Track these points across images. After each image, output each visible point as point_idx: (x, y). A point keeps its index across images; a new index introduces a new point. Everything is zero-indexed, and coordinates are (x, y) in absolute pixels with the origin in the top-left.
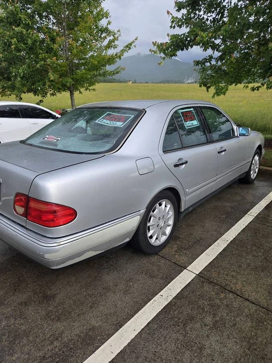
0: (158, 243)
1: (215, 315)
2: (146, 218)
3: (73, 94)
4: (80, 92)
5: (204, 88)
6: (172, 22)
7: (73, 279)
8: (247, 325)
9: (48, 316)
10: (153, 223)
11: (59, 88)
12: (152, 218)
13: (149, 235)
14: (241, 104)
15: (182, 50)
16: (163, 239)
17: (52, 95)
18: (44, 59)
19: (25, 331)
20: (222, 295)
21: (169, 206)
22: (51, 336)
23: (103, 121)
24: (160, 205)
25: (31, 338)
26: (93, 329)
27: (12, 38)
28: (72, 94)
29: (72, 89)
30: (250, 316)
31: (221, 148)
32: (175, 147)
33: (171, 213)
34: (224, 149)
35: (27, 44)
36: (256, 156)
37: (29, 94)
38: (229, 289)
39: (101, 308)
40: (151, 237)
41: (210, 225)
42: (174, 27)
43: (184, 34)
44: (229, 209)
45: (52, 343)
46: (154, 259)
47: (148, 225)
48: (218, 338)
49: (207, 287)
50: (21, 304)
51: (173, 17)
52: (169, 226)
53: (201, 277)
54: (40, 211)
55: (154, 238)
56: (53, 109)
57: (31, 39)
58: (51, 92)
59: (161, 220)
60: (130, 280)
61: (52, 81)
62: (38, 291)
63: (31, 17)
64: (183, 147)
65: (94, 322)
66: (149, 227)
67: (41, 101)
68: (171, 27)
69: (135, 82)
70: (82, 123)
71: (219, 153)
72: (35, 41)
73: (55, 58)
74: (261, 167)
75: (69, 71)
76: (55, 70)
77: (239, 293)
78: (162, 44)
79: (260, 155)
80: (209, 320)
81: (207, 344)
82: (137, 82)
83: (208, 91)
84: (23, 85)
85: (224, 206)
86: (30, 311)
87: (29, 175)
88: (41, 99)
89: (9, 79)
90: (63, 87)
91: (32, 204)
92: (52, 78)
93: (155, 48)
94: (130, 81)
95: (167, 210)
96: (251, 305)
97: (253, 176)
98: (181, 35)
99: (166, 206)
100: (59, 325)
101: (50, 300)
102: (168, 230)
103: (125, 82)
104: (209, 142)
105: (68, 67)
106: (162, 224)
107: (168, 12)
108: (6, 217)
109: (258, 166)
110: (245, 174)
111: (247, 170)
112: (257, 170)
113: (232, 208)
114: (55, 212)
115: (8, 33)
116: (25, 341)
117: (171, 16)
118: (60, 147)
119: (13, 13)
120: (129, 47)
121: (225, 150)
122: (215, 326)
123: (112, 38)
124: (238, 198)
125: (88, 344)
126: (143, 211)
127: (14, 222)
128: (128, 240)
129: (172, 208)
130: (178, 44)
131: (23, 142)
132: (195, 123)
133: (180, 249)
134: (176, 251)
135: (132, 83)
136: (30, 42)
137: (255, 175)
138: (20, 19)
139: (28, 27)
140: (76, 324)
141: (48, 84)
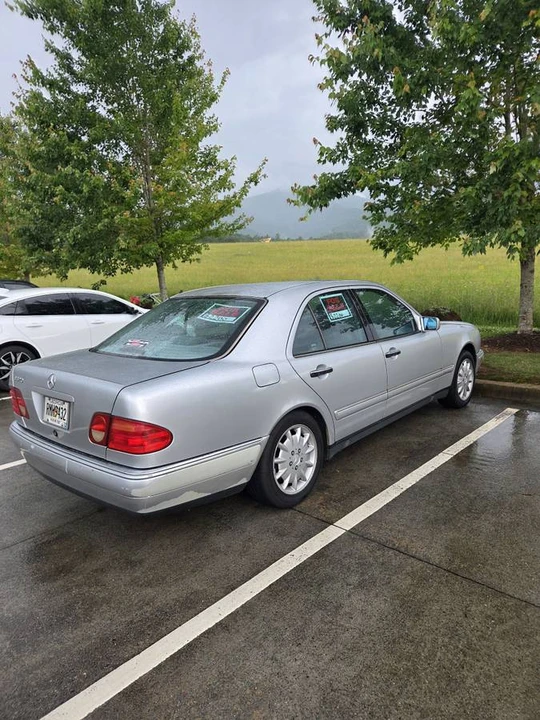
0: (292, 491)
1: (362, 574)
2: (270, 451)
3: (162, 269)
4: (174, 266)
5: (381, 252)
6: (321, 154)
7: (168, 542)
8: (403, 583)
9: (134, 582)
10: (283, 459)
11: (137, 261)
12: (281, 451)
13: (277, 477)
14: (475, 271)
15: (339, 197)
16: (302, 485)
17: (125, 271)
18: (111, 216)
19: (104, 598)
20: (379, 553)
21: (307, 435)
22: (139, 601)
23: (209, 316)
24: (293, 432)
25: (113, 605)
26: (196, 592)
27: (56, 185)
28: (160, 270)
29: (160, 261)
30: (412, 574)
31: (392, 349)
32: (314, 350)
33: (313, 447)
34: (396, 351)
35: (81, 192)
36: (465, 363)
37: (82, 269)
38: (391, 546)
39: (207, 572)
40: (281, 481)
41: (379, 468)
42: (324, 162)
43: (341, 174)
44: (415, 447)
45: (141, 608)
46: (287, 514)
47: (276, 461)
48: (363, 596)
49: (359, 545)
50: (96, 571)
51: (322, 148)
52: (310, 466)
53: (352, 533)
54: (126, 433)
55: (286, 482)
56: (126, 296)
57: (88, 183)
58: (124, 267)
59: (295, 456)
60: (250, 539)
61: (124, 250)
62: (118, 556)
63: (88, 147)
64: (326, 349)
65: (197, 586)
66: (276, 465)
67: (103, 282)
68: (319, 161)
69: (277, 239)
70: (178, 320)
71: (387, 356)
72: (95, 187)
73: (127, 213)
74: (479, 381)
75: (155, 231)
76: (130, 231)
77: (403, 550)
78: (306, 189)
79: (473, 360)
80: (354, 579)
81: (347, 602)
82: (281, 237)
83: (385, 255)
84: (75, 257)
85: (409, 443)
86: (110, 578)
87: (112, 388)
88: (104, 278)
89: (49, 248)
90: (143, 259)
91: (116, 426)
92: (123, 245)
93: (294, 197)
94: (267, 237)
95: (305, 441)
96: (416, 562)
97: (464, 395)
98: (336, 175)
99: (302, 435)
100: (149, 590)
101: (136, 566)
102: (309, 473)
103: (258, 239)
104: (370, 340)
105: (153, 225)
106: (297, 460)
107: (315, 141)
108: (75, 451)
109: (471, 379)
110: (447, 392)
111: (450, 385)
112: (470, 386)
113: (420, 444)
114: (143, 434)
115: (49, 176)
116: (105, 607)
117: (319, 146)
118: (149, 354)
119: (57, 144)
120: (254, 179)
121: (399, 353)
122: (361, 585)
123: (222, 172)
124: (434, 430)
125: (189, 608)
126: (265, 439)
127: (88, 455)
128: (244, 481)
129: (313, 438)
130: (331, 189)
131: (93, 350)
132: (346, 313)
133: (328, 501)
134: (321, 504)
135: (273, 240)
136: (85, 189)
137: (468, 394)
138: (69, 154)
139: (82, 165)
140: (173, 589)
141: (117, 254)
